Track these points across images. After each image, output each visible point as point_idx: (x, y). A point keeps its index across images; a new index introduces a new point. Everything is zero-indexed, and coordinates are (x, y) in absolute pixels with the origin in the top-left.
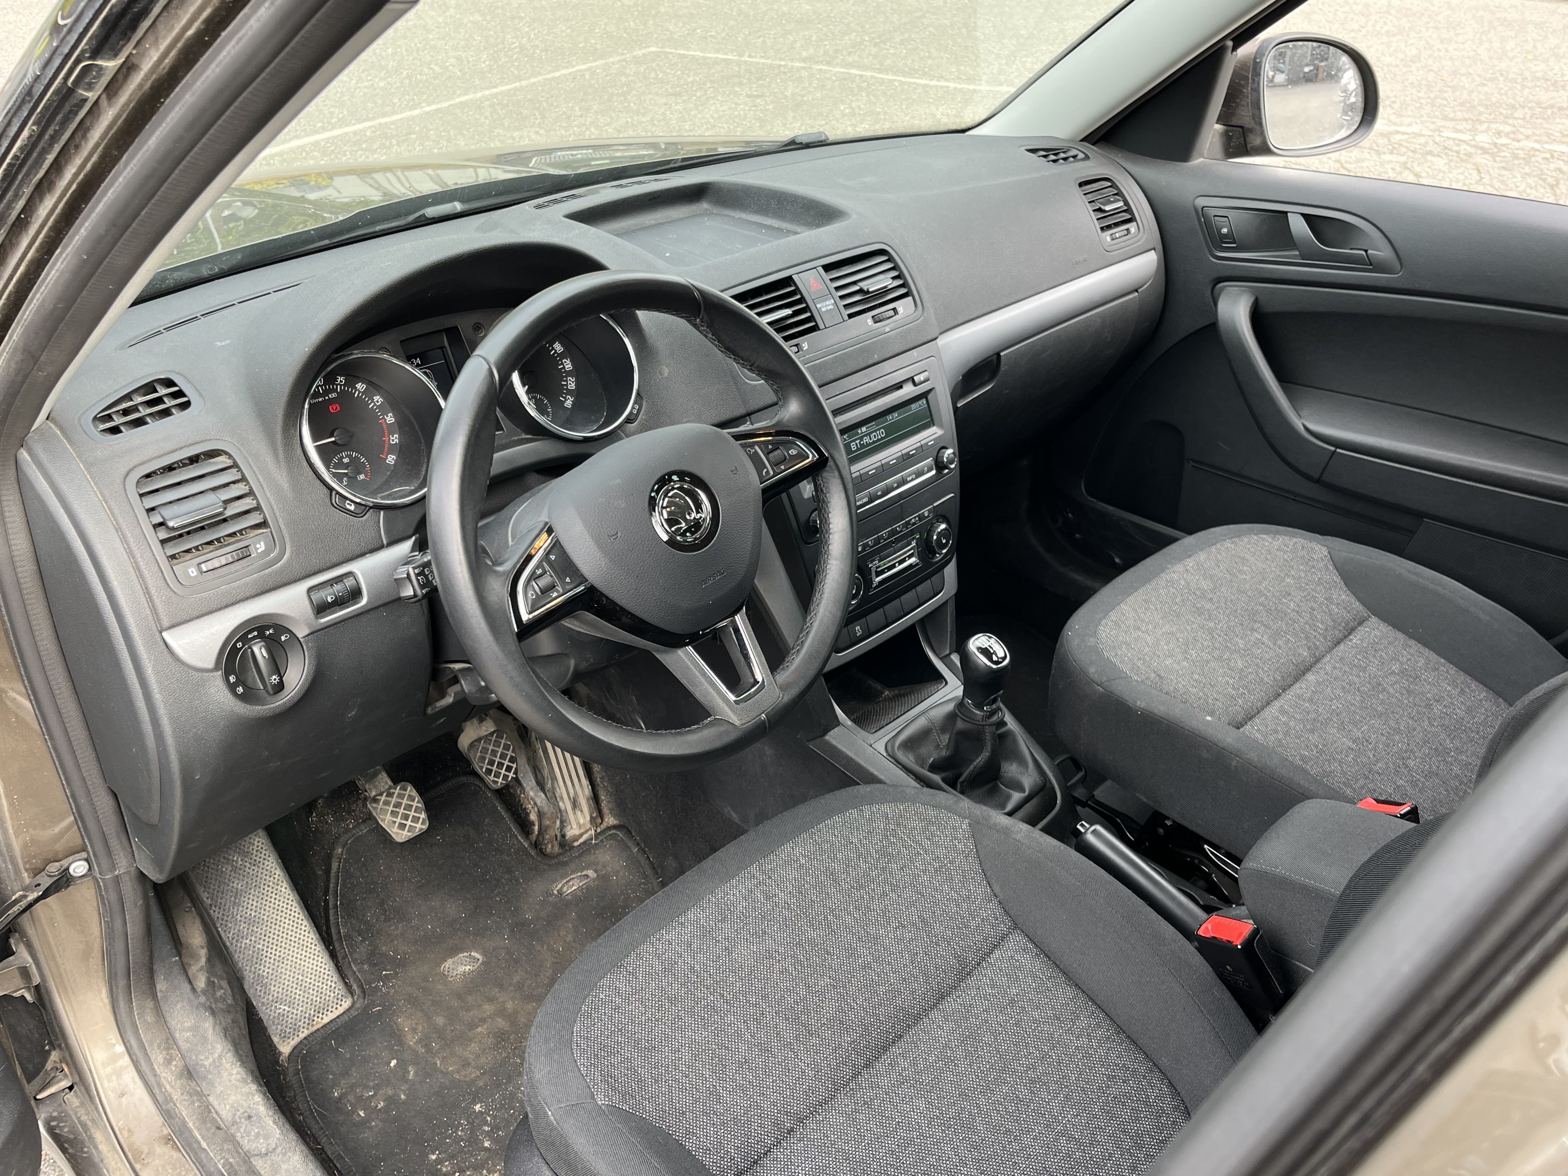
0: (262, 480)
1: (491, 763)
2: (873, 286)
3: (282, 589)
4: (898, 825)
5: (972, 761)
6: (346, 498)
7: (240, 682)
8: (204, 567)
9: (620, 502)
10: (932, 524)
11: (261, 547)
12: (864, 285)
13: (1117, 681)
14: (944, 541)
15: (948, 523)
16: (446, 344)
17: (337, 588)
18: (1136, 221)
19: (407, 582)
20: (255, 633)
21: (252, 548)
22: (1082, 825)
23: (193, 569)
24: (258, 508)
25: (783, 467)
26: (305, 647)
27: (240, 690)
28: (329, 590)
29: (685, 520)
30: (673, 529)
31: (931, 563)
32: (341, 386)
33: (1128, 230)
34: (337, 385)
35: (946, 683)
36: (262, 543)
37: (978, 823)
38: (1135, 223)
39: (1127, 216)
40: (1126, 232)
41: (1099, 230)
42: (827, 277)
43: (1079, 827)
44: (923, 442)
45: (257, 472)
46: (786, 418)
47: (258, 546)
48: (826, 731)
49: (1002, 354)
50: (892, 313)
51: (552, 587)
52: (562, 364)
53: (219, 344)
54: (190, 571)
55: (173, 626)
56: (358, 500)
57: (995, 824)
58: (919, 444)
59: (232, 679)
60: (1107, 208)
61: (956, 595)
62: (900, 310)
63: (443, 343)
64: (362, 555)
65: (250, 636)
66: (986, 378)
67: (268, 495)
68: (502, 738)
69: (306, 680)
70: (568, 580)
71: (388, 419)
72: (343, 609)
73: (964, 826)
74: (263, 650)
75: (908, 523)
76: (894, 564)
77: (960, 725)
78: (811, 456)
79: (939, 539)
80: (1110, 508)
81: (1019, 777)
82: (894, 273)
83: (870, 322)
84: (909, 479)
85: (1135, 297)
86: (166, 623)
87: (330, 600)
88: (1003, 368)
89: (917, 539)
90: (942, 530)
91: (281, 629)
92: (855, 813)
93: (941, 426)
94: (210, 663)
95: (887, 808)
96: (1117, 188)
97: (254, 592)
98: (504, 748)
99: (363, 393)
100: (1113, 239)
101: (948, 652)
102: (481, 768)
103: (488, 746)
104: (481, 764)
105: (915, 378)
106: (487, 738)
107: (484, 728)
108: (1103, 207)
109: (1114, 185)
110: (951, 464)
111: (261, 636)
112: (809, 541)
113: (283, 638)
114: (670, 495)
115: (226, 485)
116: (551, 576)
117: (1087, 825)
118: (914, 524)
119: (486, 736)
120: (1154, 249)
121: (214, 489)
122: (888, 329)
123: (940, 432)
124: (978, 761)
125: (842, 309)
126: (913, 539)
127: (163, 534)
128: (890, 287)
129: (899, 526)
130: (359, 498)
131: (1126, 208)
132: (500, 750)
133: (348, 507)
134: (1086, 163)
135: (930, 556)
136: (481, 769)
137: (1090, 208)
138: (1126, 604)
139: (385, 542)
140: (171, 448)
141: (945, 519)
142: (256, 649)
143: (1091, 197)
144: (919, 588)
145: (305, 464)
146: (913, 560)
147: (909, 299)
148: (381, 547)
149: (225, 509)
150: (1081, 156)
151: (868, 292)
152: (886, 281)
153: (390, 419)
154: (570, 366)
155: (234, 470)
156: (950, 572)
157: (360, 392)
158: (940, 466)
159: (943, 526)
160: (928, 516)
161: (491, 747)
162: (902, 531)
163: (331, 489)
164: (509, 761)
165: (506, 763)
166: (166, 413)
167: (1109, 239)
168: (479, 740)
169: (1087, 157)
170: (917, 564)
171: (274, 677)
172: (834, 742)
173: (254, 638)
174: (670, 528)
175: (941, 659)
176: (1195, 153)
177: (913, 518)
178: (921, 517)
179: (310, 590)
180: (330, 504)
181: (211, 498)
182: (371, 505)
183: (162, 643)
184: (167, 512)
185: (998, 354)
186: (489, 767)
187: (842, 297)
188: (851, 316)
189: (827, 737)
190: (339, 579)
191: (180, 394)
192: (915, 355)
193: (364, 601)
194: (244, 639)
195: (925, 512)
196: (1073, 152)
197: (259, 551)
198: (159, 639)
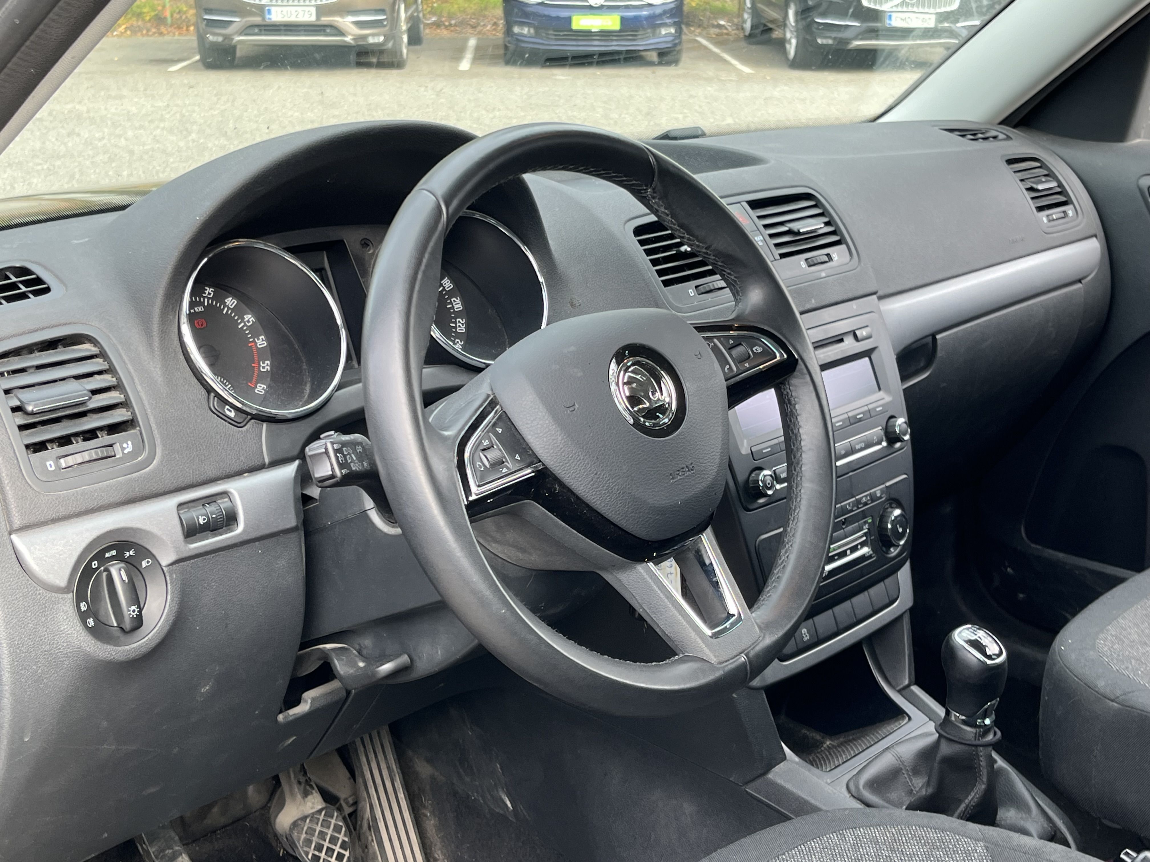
0: (132, 371)
1: (319, 848)
2: (804, 227)
3: (148, 501)
4: (893, 850)
5: (960, 802)
6: (226, 402)
7: (92, 612)
8: (63, 462)
9: (575, 370)
10: (885, 509)
11: (129, 447)
12: (795, 226)
13: (1135, 694)
14: (900, 530)
15: (903, 509)
16: (327, 265)
17: (210, 509)
18: (1072, 203)
19: (325, 456)
20: (114, 553)
21: (117, 447)
22: (1127, 854)
23: (52, 463)
24: (125, 404)
25: (747, 365)
26: (168, 578)
27: (91, 622)
28: (200, 510)
29: (649, 400)
30: (636, 409)
31: (886, 558)
32: (209, 299)
33: (1064, 212)
34: (204, 298)
35: (910, 718)
36: (129, 443)
37: (997, 845)
38: (1071, 206)
39: (1062, 199)
40: (1062, 215)
41: (1035, 210)
42: (754, 214)
43: (1122, 856)
44: (870, 407)
45: (127, 361)
46: (747, 313)
47: (125, 445)
48: (770, 767)
49: (938, 337)
50: (826, 259)
51: (500, 463)
52: (451, 303)
53: (76, 242)
54: (48, 464)
55: (25, 528)
56: (239, 405)
57: (1019, 846)
58: (866, 408)
59: (83, 607)
60: (1040, 187)
61: (912, 610)
62: (835, 256)
63: (323, 263)
64: (239, 474)
65: (107, 555)
66: (922, 364)
67: (139, 388)
68: (332, 817)
69: (166, 620)
70: (517, 457)
71: (259, 342)
72: (215, 536)
73: (979, 850)
74: (123, 573)
75: (858, 502)
76: (845, 551)
77: (946, 749)
78: (778, 355)
79: (894, 527)
80: (1061, 555)
81: (1022, 823)
82: (826, 220)
83: (803, 264)
84: (858, 447)
85: (1080, 288)
86: (17, 523)
87: (202, 522)
88: (940, 353)
89: (869, 524)
90: (896, 517)
91: (144, 552)
92: (835, 838)
93: (888, 391)
94: (62, 582)
95: (876, 833)
96: (1047, 168)
97: (117, 498)
98: (334, 830)
99: (233, 310)
100: (1049, 221)
101: (906, 682)
102: (307, 854)
103: (314, 826)
104: (306, 849)
105: (857, 332)
106: (313, 817)
107: (309, 804)
108: (1035, 186)
109: (1043, 166)
110: (905, 435)
111: (119, 558)
112: (751, 507)
113: (144, 564)
114: (630, 370)
115: (90, 375)
116: (500, 450)
117: (1134, 854)
118: (866, 504)
119: (313, 814)
120: (1095, 236)
121: (77, 377)
122: (823, 274)
123: (888, 399)
124: (970, 798)
125: (773, 248)
126: (865, 523)
127: (20, 419)
128: (821, 232)
129: (849, 504)
130: (240, 402)
131: (1059, 190)
132: (330, 832)
133: (228, 413)
134: (1010, 143)
135: (884, 549)
136: (307, 856)
137: (1022, 186)
138: (1124, 618)
139: (267, 461)
140: (33, 327)
141: (900, 505)
142: (114, 572)
143: (1021, 175)
144: (873, 591)
145: (182, 357)
146: (865, 550)
147: (843, 247)
148: (260, 468)
149: (90, 398)
150: (1001, 136)
151: (799, 233)
152: (818, 225)
153: (261, 342)
154: (459, 305)
155: (100, 360)
156: (904, 574)
157: (229, 308)
158: (892, 438)
159: (897, 512)
160: (881, 498)
161: (318, 828)
162: (852, 511)
163: (209, 389)
164: (341, 847)
165: (337, 849)
166: (23, 296)
167: (1045, 220)
168: (304, 819)
169: (1008, 138)
170: (870, 557)
171: (133, 608)
172: (780, 781)
173: (112, 558)
174: (633, 408)
175: (899, 691)
176: (1132, 132)
177: (863, 497)
178: (873, 498)
179: (180, 505)
180: (207, 408)
181: (74, 386)
182: (254, 412)
183: (10, 547)
184: (25, 396)
185: (933, 336)
186: (317, 853)
187: (771, 236)
188: (783, 256)
189: (770, 776)
190: (211, 499)
191: (39, 281)
192: (855, 307)
193: (240, 528)
194: (100, 556)
195: (877, 491)
196: (993, 133)
197: (126, 451)
198: (8, 541)
